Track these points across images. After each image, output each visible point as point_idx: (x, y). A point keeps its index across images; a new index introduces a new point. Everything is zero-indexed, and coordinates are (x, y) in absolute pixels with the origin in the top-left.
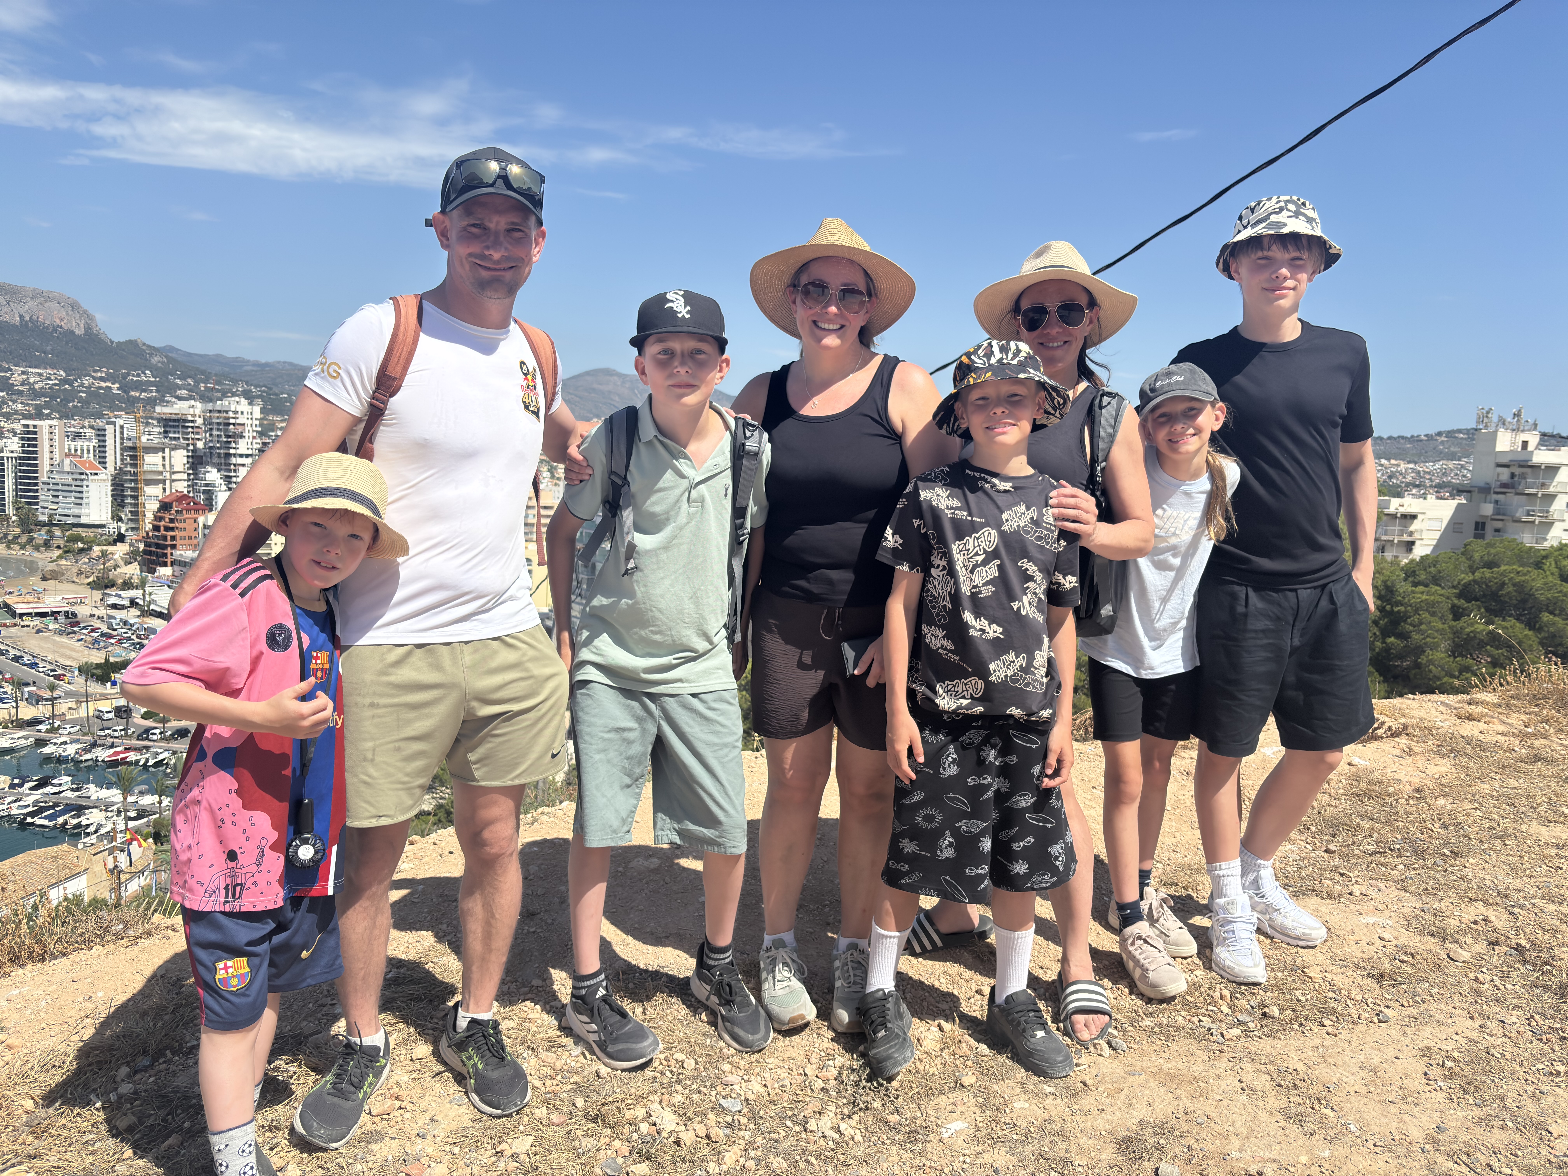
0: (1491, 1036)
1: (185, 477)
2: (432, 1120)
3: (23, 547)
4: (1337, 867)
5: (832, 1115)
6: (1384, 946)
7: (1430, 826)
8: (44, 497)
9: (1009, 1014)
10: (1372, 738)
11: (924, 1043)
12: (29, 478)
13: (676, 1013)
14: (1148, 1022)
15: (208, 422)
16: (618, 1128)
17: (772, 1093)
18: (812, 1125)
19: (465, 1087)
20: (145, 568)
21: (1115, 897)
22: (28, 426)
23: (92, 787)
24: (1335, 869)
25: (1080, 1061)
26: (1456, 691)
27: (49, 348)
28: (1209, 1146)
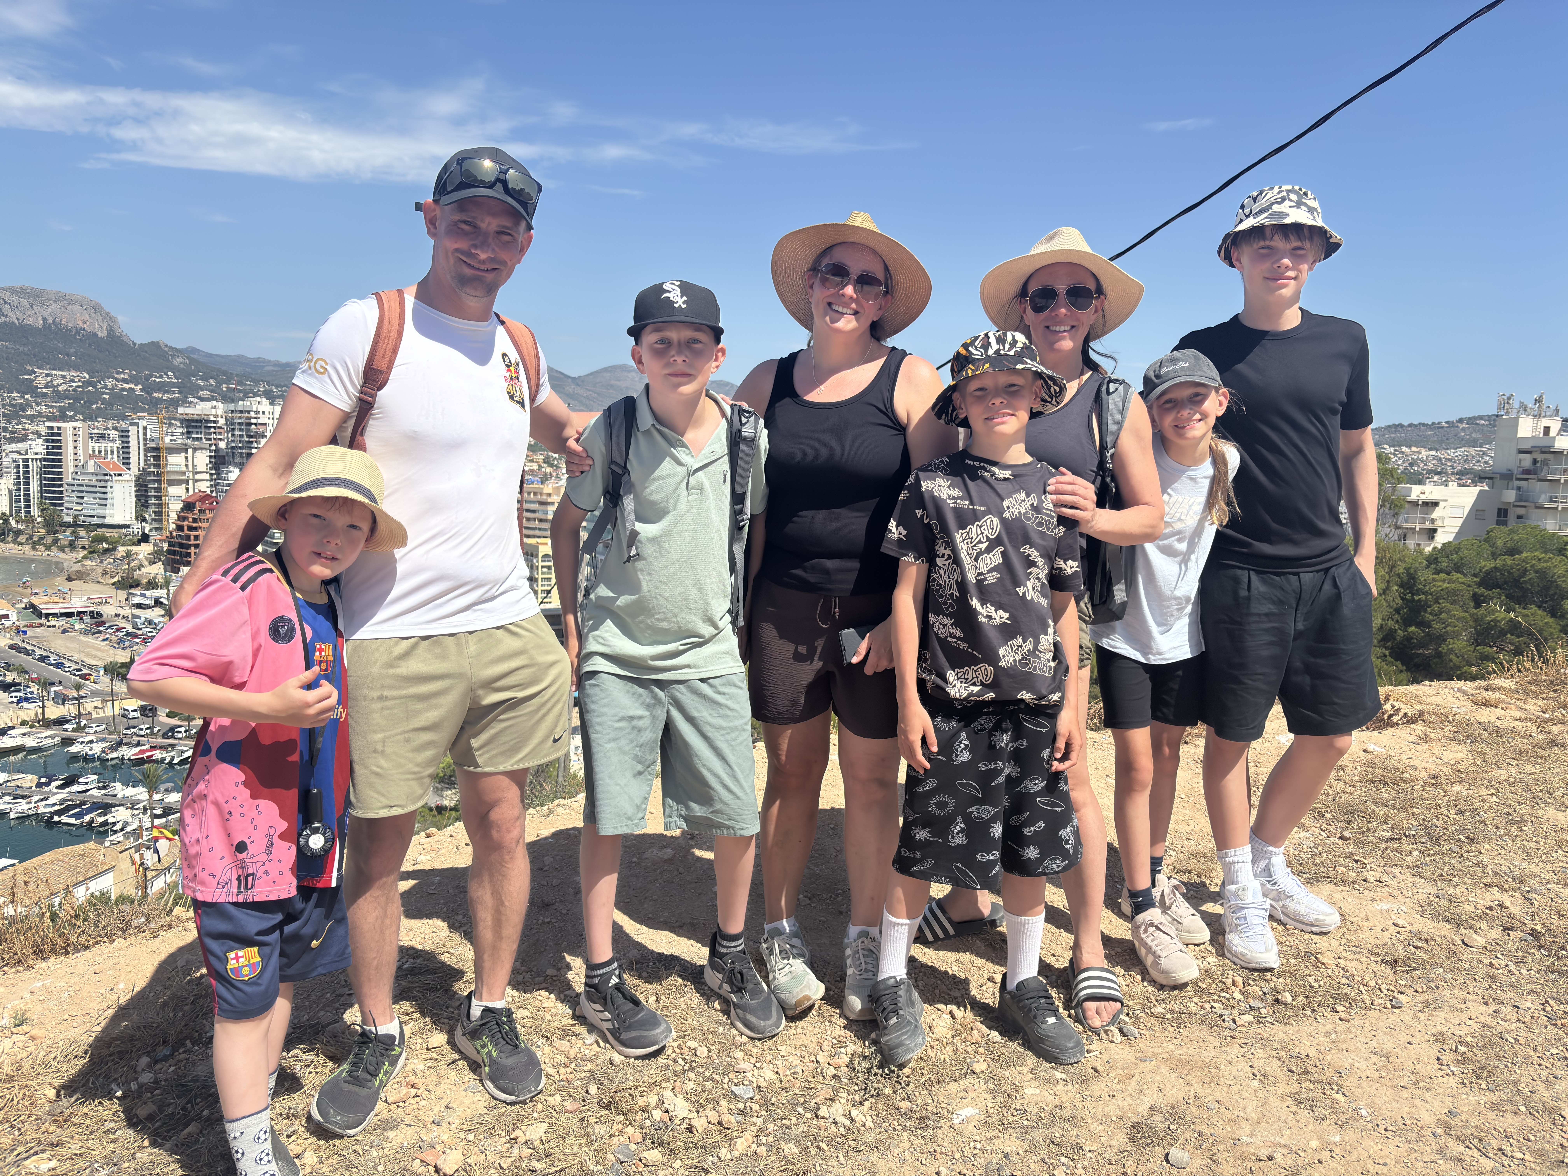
0: (1506, 1021)
1: (207, 476)
2: (447, 1107)
3: (48, 548)
4: (1351, 854)
5: (843, 1101)
6: (1398, 933)
7: (1446, 812)
8: (69, 498)
9: (1020, 1001)
10: (1388, 724)
11: (936, 1030)
12: (54, 479)
13: (689, 1002)
14: (1159, 1009)
15: (230, 422)
16: (632, 1115)
17: (784, 1080)
18: (823, 1111)
19: (480, 1075)
20: (169, 568)
21: (1127, 884)
22: (52, 428)
23: (118, 785)
24: (1350, 856)
25: (1091, 1048)
26: (1474, 678)
27: (72, 350)
28: (1219, 1131)
